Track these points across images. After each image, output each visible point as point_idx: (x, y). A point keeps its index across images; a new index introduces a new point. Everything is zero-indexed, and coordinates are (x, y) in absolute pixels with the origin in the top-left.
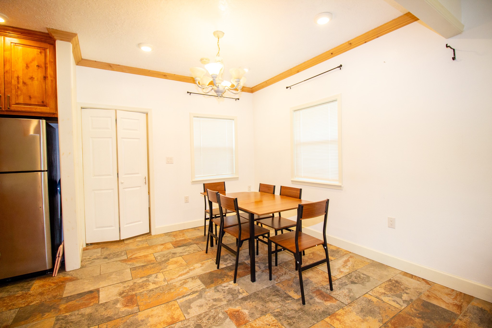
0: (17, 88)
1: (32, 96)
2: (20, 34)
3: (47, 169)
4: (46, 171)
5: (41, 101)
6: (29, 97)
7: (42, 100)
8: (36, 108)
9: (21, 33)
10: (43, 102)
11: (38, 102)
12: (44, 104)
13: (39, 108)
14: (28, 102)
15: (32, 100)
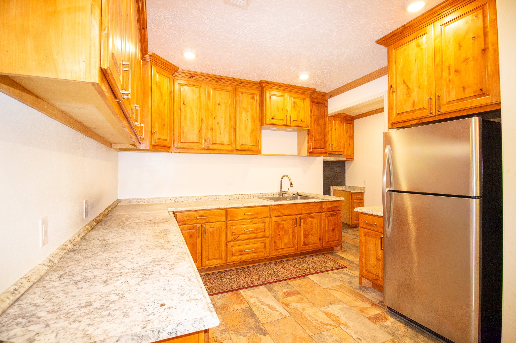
0: (448, 81)
1: (466, 86)
2: (450, 7)
3: (479, 195)
4: (479, 198)
5: (478, 89)
6: (462, 89)
7: (481, 87)
8: (472, 102)
9: (451, 5)
10: (481, 90)
11: (475, 92)
12: (482, 93)
13: (477, 100)
14: (461, 96)
15: (466, 91)
